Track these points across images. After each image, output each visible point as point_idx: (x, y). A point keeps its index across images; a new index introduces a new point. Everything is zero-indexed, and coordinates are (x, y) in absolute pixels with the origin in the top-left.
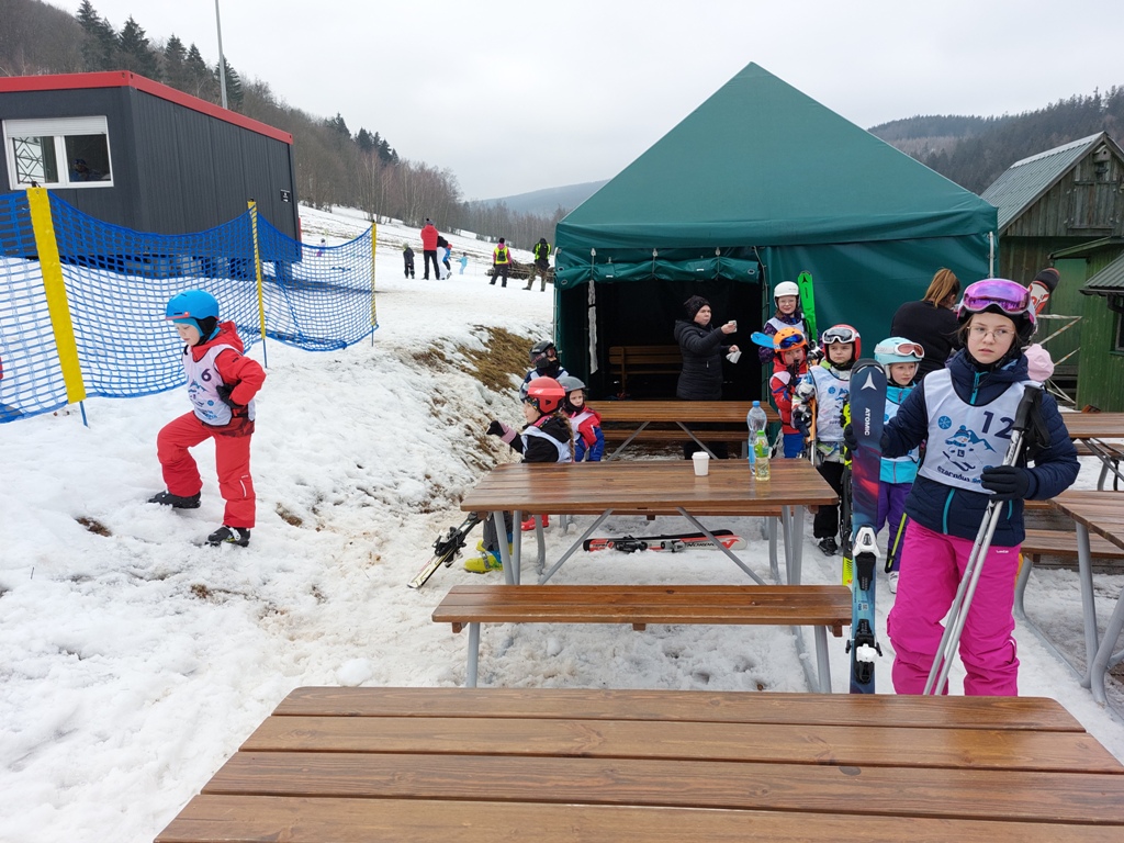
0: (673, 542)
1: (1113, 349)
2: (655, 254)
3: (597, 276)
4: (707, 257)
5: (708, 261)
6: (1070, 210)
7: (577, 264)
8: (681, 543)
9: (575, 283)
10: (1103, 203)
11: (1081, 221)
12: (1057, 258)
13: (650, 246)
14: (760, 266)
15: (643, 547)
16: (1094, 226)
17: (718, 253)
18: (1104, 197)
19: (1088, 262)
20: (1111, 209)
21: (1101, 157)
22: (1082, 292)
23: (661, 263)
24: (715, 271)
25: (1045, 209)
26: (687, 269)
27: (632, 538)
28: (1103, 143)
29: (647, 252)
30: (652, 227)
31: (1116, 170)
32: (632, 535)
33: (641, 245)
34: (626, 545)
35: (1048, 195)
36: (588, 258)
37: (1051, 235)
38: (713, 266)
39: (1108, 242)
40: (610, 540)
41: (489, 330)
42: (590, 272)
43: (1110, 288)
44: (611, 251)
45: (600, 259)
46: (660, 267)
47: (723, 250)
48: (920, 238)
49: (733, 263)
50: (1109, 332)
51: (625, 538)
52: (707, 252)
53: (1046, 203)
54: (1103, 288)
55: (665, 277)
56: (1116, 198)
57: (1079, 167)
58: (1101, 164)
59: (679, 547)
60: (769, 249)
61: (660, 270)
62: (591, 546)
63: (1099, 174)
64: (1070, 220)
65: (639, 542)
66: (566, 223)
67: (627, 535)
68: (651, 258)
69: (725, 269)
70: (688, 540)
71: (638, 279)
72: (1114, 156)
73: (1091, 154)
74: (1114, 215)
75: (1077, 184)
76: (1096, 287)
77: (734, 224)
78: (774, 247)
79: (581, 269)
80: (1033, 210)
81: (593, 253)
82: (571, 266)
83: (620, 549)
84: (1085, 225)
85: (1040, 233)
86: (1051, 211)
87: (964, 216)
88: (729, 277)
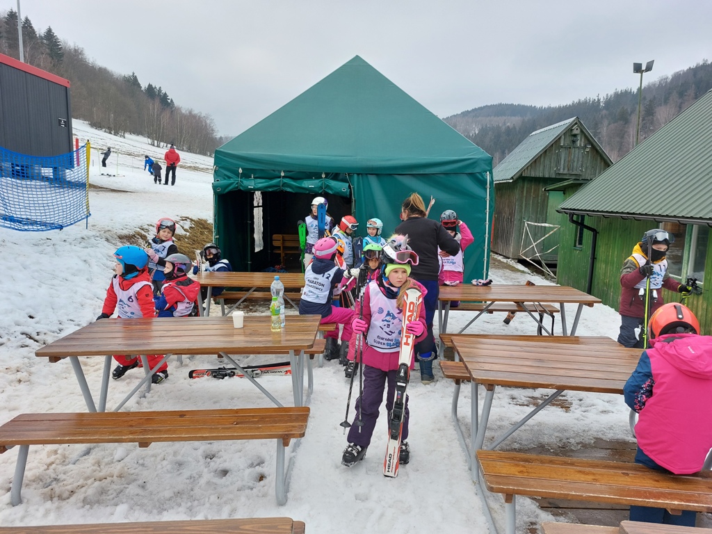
0: (253, 371)
1: (575, 246)
2: (282, 174)
3: (242, 187)
4: (316, 178)
5: (317, 181)
6: (558, 162)
7: (229, 178)
8: (259, 372)
9: (227, 190)
10: (576, 160)
11: (564, 169)
12: (548, 190)
13: (279, 168)
14: (349, 186)
15: (232, 375)
16: (571, 172)
17: (323, 176)
18: (576, 156)
19: (564, 193)
20: (580, 163)
21: (575, 132)
22: (557, 211)
23: (286, 180)
24: (321, 188)
25: (544, 161)
26: (303, 186)
27: (225, 369)
28: (576, 124)
29: (277, 173)
30: (280, 156)
31: (583, 140)
32: (225, 365)
33: (273, 167)
34: (219, 374)
35: (546, 152)
36: (237, 174)
37: (547, 176)
38: (320, 184)
39: (572, 182)
40: (208, 370)
41: (192, 220)
42: (237, 183)
43: (571, 209)
44: (253, 171)
45: (246, 175)
46: (285, 183)
47: (327, 175)
48: (446, 174)
49: (333, 183)
50: (573, 235)
51: (219, 369)
52: (317, 176)
53: (544, 158)
54: (567, 209)
55: (289, 190)
56: (583, 157)
57: (563, 137)
58: (575, 136)
59: (257, 374)
60: (355, 176)
61: (285, 184)
62: (194, 375)
63: (574, 142)
64: (557, 168)
65: (229, 371)
66: (222, 150)
67: (222, 367)
68: (280, 177)
69: (327, 186)
70: (264, 369)
71: (270, 190)
72: (582, 131)
73: (569, 130)
74: (582, 166)
75: (562, 147)
76: (564, 209)
77: (333, 158)
78: (358, 174)
79: (232, 181)
80: (537, 161)
81: (240, 171)
82: (225, 179)
83: (215, 377)
84: (566, 172)
85: (541, 175)
86: (547, 162)
87: (472, 161)
88: (330, 192)
